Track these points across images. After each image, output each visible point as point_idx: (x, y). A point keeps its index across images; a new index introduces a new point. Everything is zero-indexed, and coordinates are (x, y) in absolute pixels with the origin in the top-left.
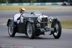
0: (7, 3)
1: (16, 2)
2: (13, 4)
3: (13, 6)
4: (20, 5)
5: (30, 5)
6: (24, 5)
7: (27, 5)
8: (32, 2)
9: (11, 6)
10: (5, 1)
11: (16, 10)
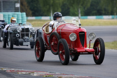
0: (80, 15)
1: (93, 15)
2: (89, 17)
3: (88, 20)
4: (99, 19)
5: (113, 18)
6: (104, 19)
7: (109, 19)
8: (115, 13)
9: (86, 20)
10: (76, 13)
11: (92, 25)
